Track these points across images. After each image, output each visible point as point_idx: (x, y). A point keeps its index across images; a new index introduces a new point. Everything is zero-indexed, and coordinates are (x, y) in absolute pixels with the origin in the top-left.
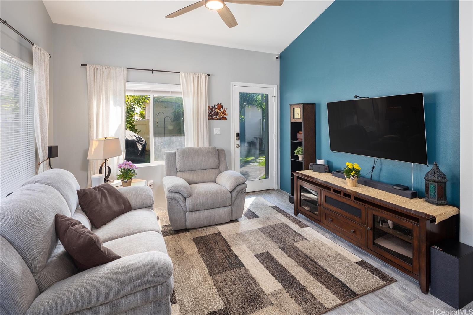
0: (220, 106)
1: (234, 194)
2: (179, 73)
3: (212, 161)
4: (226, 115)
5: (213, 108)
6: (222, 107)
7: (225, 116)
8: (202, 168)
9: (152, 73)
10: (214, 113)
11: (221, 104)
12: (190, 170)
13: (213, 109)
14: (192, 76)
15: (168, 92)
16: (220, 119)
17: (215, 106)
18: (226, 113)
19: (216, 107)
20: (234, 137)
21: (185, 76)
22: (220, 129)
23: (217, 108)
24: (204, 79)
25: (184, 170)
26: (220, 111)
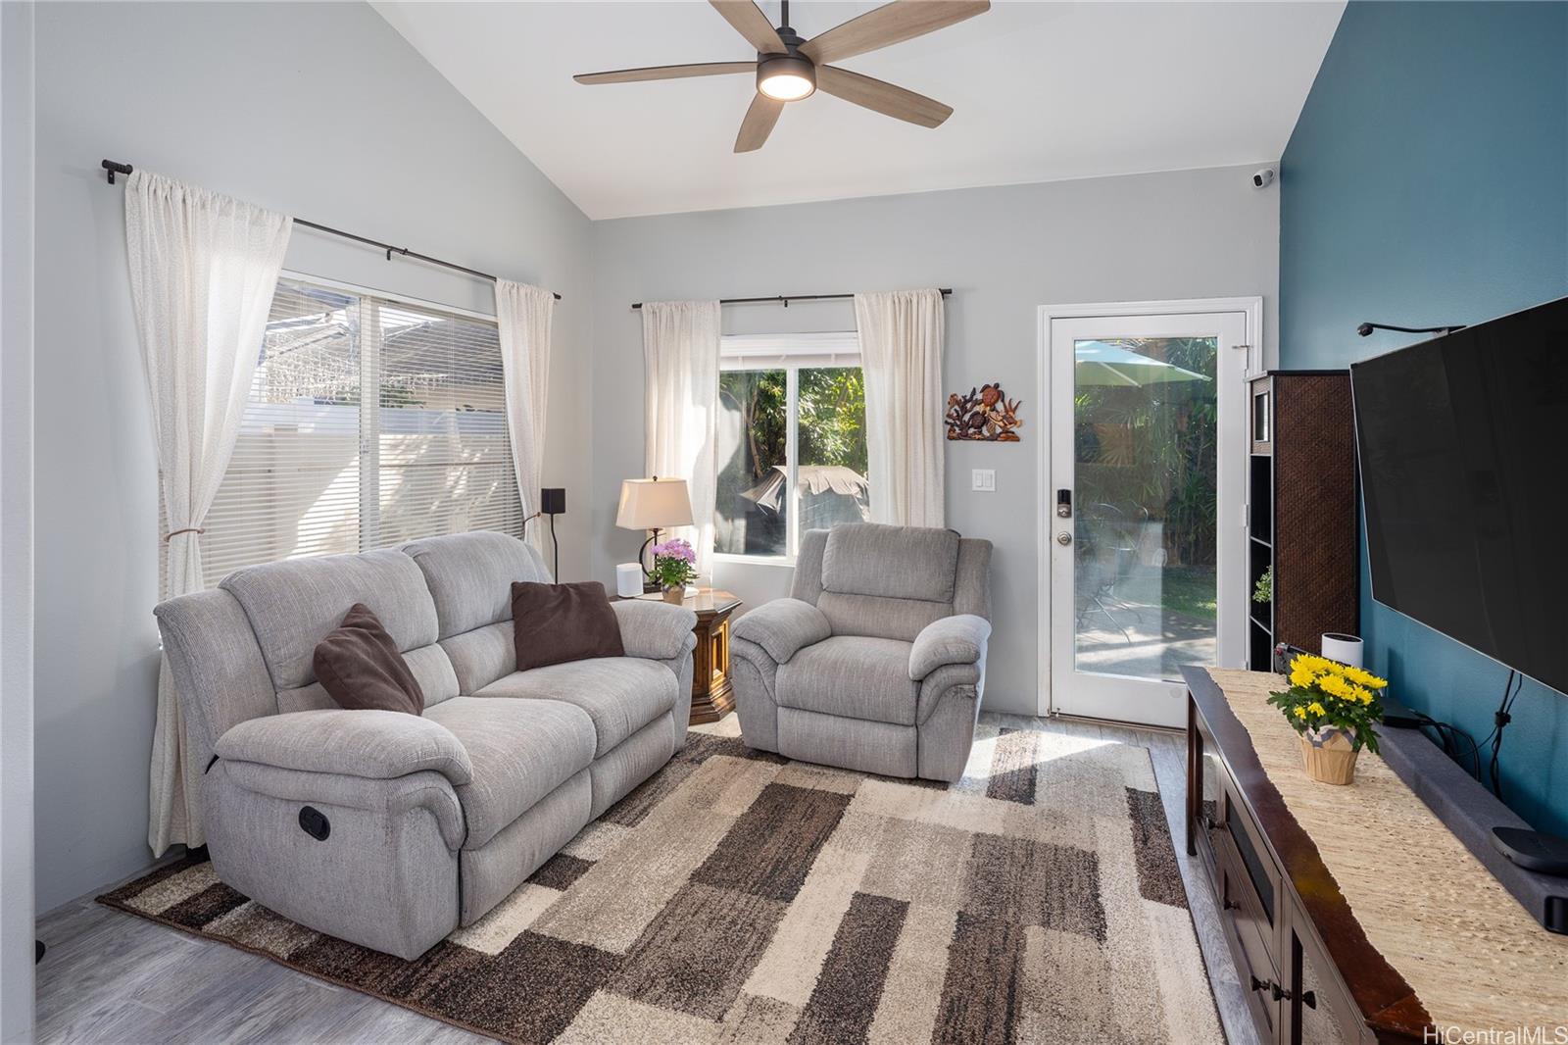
0: (995, 393)
1: (928, 691)
2: (853, 296)
4: (1015, 423)
5: (966, 402)
6: (1001, 396)
7: (1014, 429)
8: (891, 594)
9: (786, 305)
10: (972, 416)
11: (997, 386)
12: (855, 591)
13: (969, 405)
14: (889, 303)
16: (994, 438)
17: (974, 392)
18: (1019, 415)
19: (979, 396)
20: (1045, 503)
21: (870, 305)
22: (993, 472)
23: (982, 401)
24: (927, 308)
26: (993, 409)
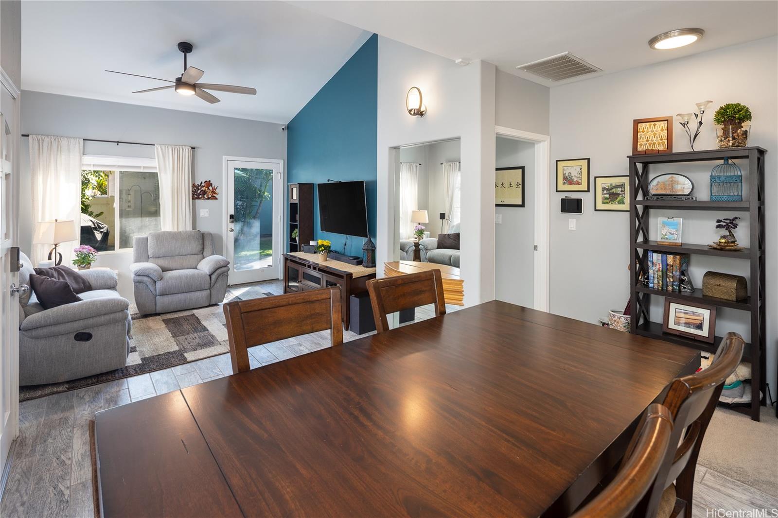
0: (209, 184)
1: (213, 277)
2: (154, 145)
3: (195, 246)
4: (216, 193)
5: (199, 186)
6: (211, 185)
7: (216, 195)
8: (180, 254)
9: (118, 144)
10: (201, 191)
11: (210, 181)
12: (166, 256)
13: (200, 187)
14: (170, 150)
15: (140, 167)
16: (209, 198)
17: (201, 183)
18: (217, 191)
19: (203, 184)
20: (226, 219)
21: (162, 149)
22: (208, 210)
23: (204, 186)
24: (186, 153)
25: (158, 256)
26: (208, 189)
